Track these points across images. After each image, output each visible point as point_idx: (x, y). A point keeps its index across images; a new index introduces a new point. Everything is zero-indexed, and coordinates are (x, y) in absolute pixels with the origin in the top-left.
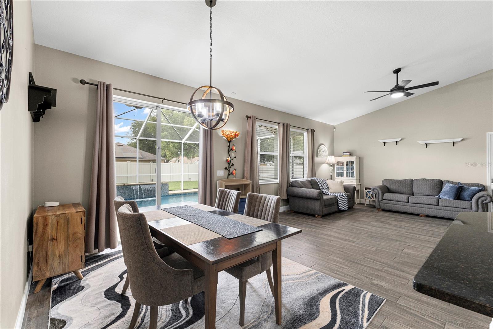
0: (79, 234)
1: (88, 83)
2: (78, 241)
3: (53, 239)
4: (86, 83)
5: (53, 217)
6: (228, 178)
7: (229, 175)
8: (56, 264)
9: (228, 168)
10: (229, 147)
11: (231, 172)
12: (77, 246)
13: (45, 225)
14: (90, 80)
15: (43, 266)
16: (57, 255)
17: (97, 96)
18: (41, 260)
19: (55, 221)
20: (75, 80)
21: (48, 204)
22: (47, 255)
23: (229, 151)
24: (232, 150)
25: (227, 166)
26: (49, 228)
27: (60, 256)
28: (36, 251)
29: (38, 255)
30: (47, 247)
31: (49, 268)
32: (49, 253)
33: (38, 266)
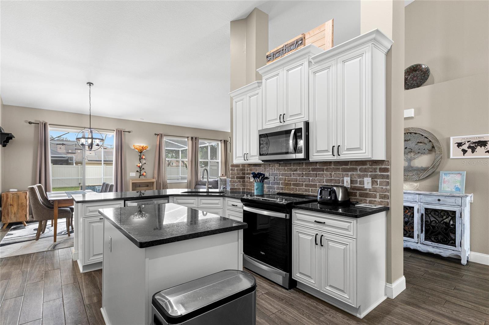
0: (24, 204)
1: (33, 123)
2: (24, 207)
3: (11, 205)
4: (32, 123)
5: (11, 194)
6: (139, 178)
7: (140, 175)
8: (13, 217)
9: (139, 171)
10: (140, 156)
11: (141, 174)
12: (23, 209)
13: (7, 198)
14: (36, 121)
15: (6, 217)
16: (13, 213)
17: (39, 129)
18: (5, 214)
19: (12, 197)
20: (26, 121)
21: (11, 190)
22: (8, 212)
23: (140, 159)
24: (142, 158)
25: (139, 170)
26: (9, 199)
27: (14, 213)
28: (3, 210)
29: (4, 212)
30: (8, 208)
31: (9, 218)
32: (9, 211)
33: (4, 217)
